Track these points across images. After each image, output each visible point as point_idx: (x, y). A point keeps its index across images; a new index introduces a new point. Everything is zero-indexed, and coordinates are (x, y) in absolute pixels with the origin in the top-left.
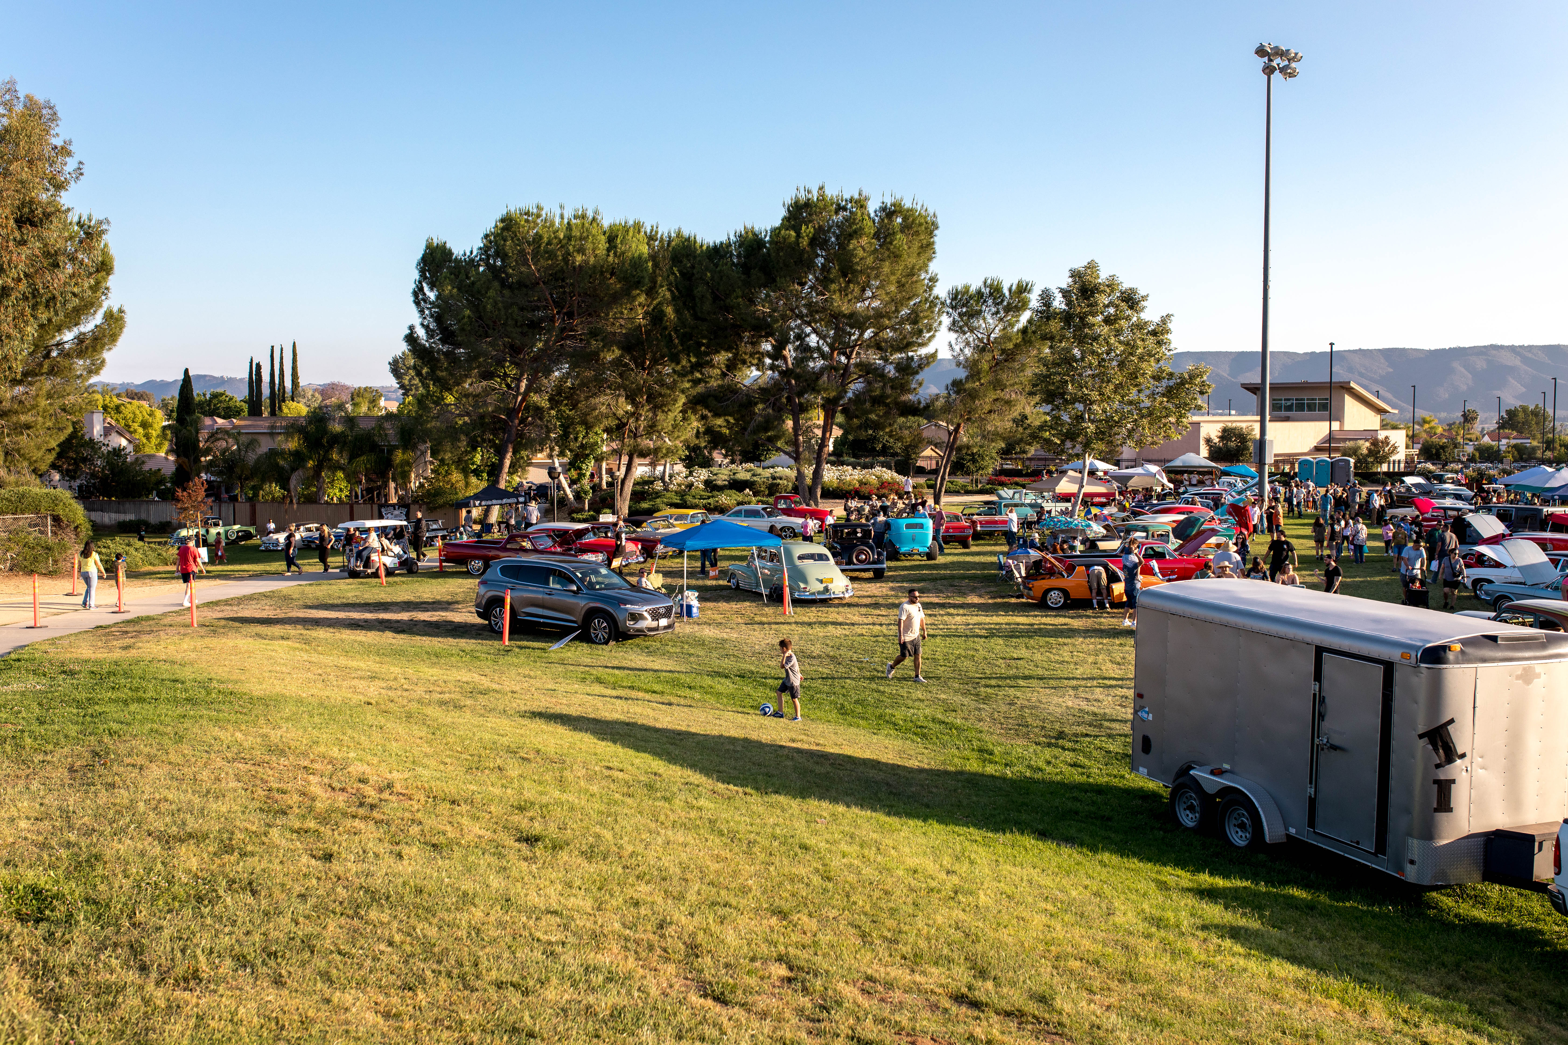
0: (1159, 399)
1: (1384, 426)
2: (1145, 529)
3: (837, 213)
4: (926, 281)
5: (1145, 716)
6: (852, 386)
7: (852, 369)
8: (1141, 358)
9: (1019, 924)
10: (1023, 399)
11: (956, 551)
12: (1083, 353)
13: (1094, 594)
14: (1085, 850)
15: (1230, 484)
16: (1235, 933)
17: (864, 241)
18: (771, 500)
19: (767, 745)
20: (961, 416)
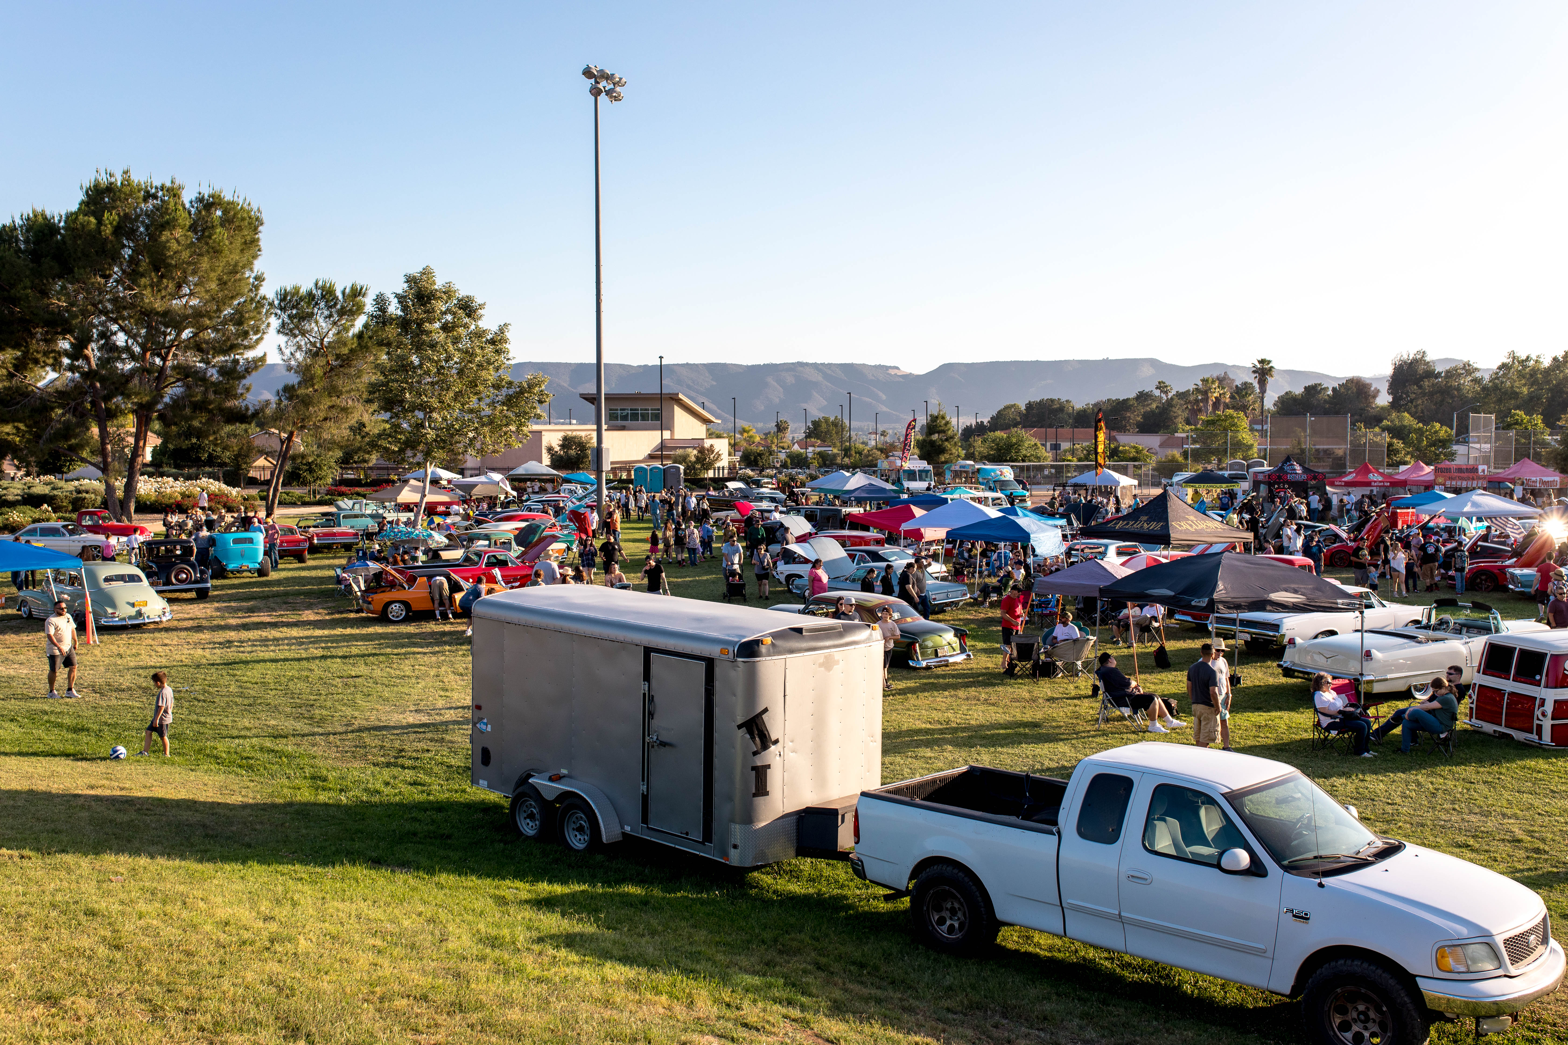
0: (499, 408)
1: (711, 435)
2: (487, 537)
3: (145, 200)
4: (251, 280)
5: (484, 727)
6: (169, 390)
7: (168, 372)
8: (480, 366)
9: (342, 967)
10: (360, 407)
11: (291, 566)
12: (422, 359)
13: (436, 605)
14: (421, 874)
15: (571, 491)
16: (570, 941)
17: (178, 233)
18: (74, 516)
19: (58, 796)
20: (294, 424)
